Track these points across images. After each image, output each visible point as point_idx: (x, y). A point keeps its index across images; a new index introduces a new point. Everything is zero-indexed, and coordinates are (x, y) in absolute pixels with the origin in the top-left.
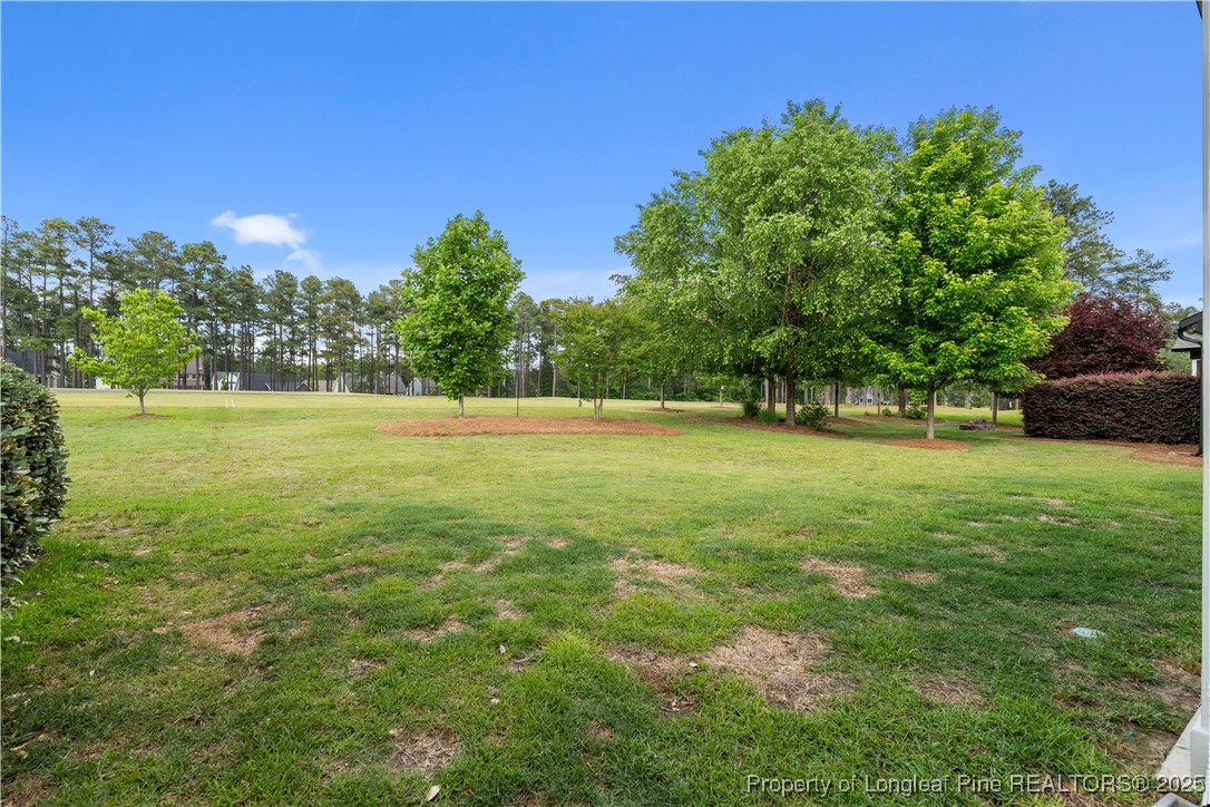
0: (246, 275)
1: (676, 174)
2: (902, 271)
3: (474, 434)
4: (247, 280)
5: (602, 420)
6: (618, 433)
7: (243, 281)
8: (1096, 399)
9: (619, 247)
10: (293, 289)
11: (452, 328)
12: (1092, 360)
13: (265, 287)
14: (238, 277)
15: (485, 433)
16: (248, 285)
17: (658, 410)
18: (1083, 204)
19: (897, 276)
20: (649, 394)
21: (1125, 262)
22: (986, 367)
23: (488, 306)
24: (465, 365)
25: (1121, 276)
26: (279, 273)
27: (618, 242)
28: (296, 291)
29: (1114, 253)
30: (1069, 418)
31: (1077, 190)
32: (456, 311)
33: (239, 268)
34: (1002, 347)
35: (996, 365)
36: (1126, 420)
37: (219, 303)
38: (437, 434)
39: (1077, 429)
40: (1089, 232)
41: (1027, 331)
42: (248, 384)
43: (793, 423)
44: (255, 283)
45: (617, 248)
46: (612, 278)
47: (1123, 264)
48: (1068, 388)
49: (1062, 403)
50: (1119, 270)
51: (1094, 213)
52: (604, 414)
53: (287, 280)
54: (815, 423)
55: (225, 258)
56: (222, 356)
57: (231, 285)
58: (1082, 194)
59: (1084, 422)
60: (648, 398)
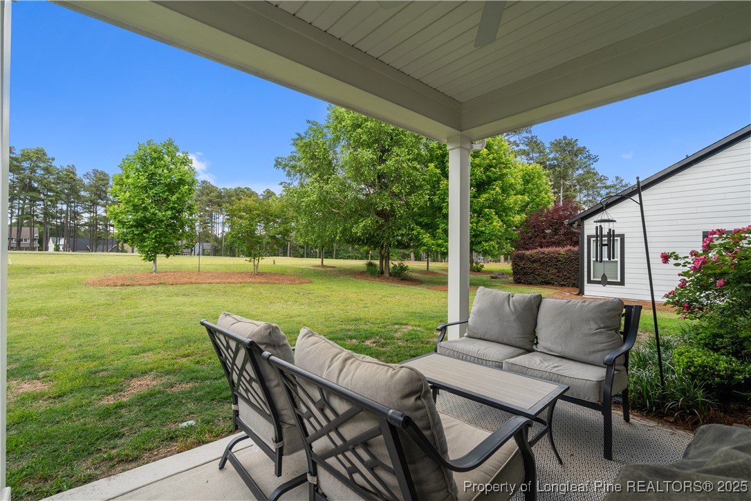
0: (71, 171)
1: (308, 122)
2: (431, 186)
3: (151, 284)
4: (72, 175)
5: (258, 274)
6: (260, 283)
7: (69, 175)
8: (544, 262)
9: (278, 164)
10: (105, 182)
11: (140, 215)
12: (557, 239)
13: (84, 180)
14: (65, 172)
15: (161, 283)
16: (71, 178)
17: (318, 266)
18: (582, 150)
19: (427, 189)
20: (350, 254)
21: (609, 183)
22: (476, 244)
23: (169, 200)
24: (153, 239)
25: (608, 191)
26: (95, 172)
27: (277, 161)
28: (108, 183)
29: (603, 178)
30: (532, 273)
31: (578, 142)
32: (143, 203)
33: (65, 167)
34: (482, 232)
35: (480, 243)
36: (558, 274)
37: (48, 190)
38: (123, 285)
39: (536, 279)
40: (587, 166)
41: (495, 224)
42: (74, 246)
43: (388, 275)
44: (78, 177)
45: (276, 165)
46: (281, 184)
47: (608, 184)
48: (531, 255)
49: (528, 264)
50: (606, 187)
51: (589, 156)
52: (260, 270)
53: (102, 176)
54: (400, 276)
55: (53, 159)
56: (57, 226)
57: (58, 178)
58: (580, 144)
59: (538, 275)
60: (349, 258)
